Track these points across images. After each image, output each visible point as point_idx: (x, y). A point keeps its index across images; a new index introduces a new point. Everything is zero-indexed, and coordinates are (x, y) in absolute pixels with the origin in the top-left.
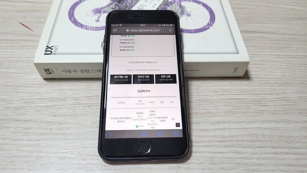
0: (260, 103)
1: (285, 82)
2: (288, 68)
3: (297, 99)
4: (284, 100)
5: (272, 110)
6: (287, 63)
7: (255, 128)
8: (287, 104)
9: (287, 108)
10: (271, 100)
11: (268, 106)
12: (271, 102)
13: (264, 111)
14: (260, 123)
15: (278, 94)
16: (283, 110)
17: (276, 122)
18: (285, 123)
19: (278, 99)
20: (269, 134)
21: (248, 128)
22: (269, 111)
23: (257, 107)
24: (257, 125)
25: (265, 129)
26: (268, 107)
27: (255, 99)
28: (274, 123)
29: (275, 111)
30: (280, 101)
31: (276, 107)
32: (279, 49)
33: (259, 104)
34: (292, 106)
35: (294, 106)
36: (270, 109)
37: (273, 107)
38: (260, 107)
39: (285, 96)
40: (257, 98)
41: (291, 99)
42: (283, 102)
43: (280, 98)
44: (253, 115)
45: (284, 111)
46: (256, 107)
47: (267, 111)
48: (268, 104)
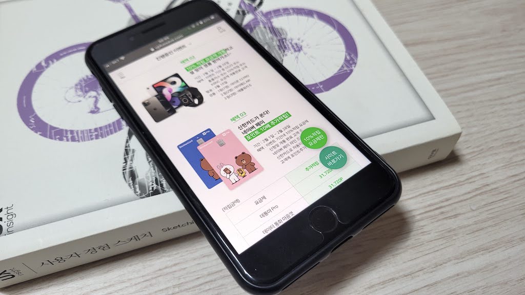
0: (442, 213)
1: (476, 150)
2: (472, 116)
3: (509, 183)
4: (485, 192)
5: (471, 221)
6: (467, 104)
7: (450, 278)
8: (494, 199)
9: (496, 210)
10: (462, 198)
11: (460, 214)
12: (464, 203)
13: (454, 230)
14: (456, 261)
15: (470, 181)
16: (490, 216)
17: (486, 249)
18: (504, 248)
19: (474, 194)
20: (480, 284)
21: (436, 283)
22: (465, 227)
23: (440, 223)
24: (450, 270)
25: (470, 273)
26: (460, 217)
27: (429, 206)
28: (482, 254)
29: (476, 224)
30: (479, 197)
31: (475, 213)
32: (443, 76)
33: (441, 217)
34: (505, 203)
35: (508, 202)
36: (466, 223)
37: (470, 214)
38: (445, 221)
39: (484, 182)
40: (432, 202)
41: (498, 185)
42: (485, 196)
43: (477, 189)
44: (436, 246)
45: (492, 218)
46: (436, 224)
47: (461, 228)
48: (458, 212)
